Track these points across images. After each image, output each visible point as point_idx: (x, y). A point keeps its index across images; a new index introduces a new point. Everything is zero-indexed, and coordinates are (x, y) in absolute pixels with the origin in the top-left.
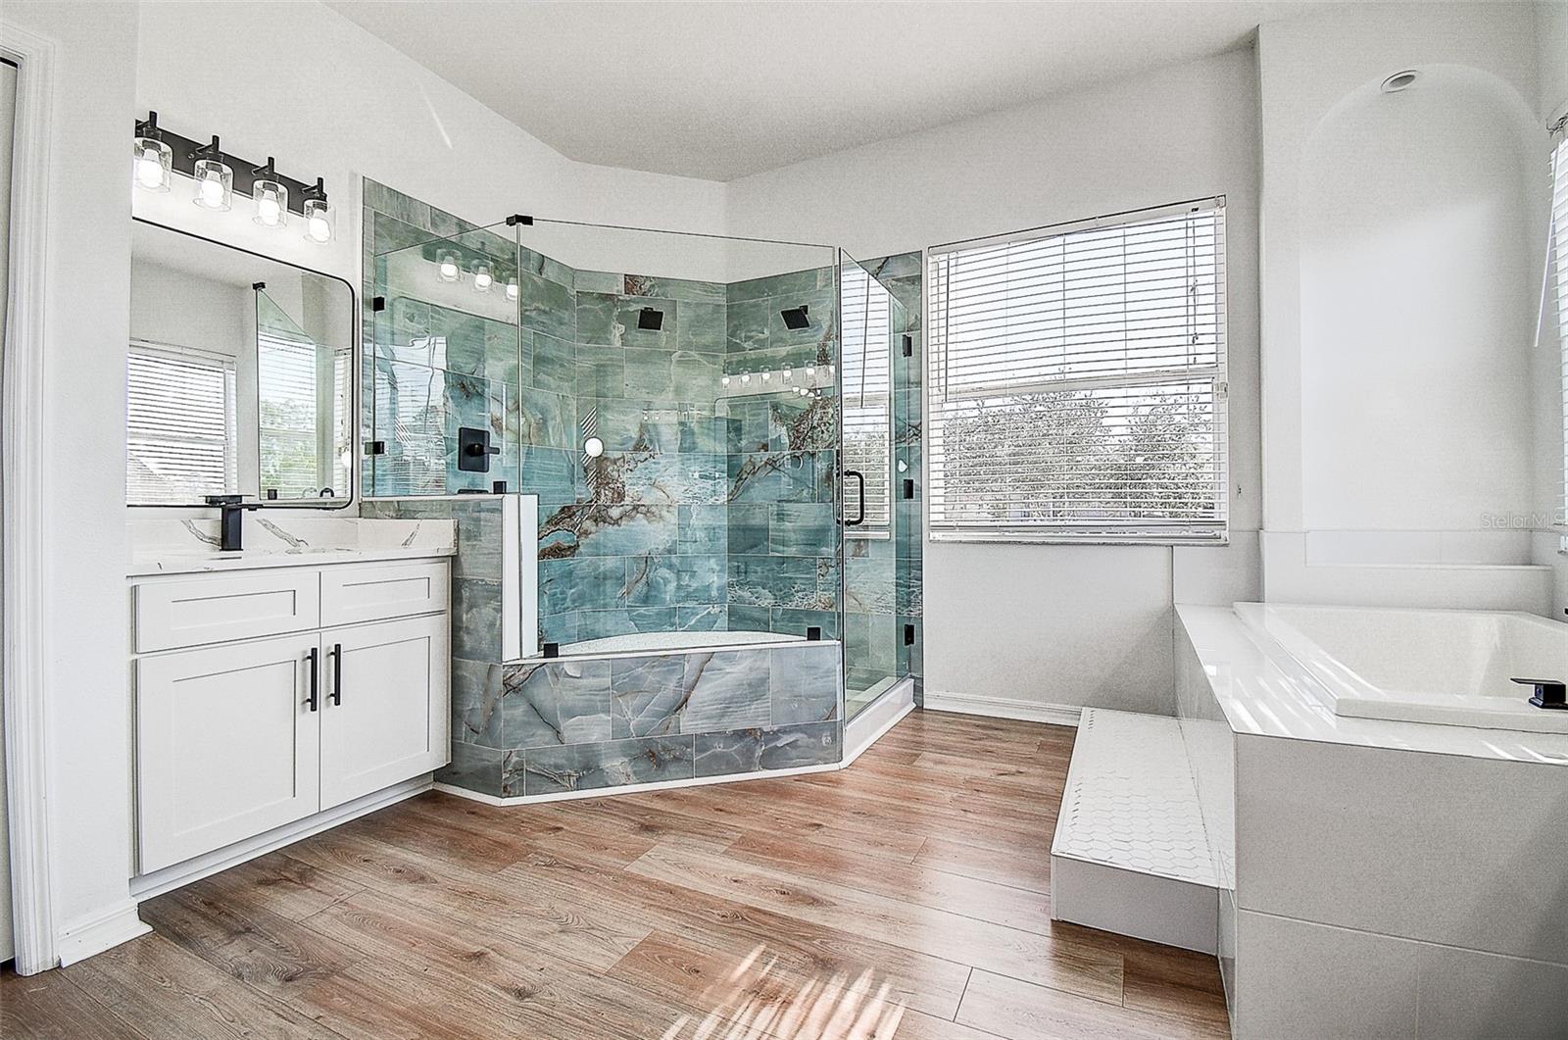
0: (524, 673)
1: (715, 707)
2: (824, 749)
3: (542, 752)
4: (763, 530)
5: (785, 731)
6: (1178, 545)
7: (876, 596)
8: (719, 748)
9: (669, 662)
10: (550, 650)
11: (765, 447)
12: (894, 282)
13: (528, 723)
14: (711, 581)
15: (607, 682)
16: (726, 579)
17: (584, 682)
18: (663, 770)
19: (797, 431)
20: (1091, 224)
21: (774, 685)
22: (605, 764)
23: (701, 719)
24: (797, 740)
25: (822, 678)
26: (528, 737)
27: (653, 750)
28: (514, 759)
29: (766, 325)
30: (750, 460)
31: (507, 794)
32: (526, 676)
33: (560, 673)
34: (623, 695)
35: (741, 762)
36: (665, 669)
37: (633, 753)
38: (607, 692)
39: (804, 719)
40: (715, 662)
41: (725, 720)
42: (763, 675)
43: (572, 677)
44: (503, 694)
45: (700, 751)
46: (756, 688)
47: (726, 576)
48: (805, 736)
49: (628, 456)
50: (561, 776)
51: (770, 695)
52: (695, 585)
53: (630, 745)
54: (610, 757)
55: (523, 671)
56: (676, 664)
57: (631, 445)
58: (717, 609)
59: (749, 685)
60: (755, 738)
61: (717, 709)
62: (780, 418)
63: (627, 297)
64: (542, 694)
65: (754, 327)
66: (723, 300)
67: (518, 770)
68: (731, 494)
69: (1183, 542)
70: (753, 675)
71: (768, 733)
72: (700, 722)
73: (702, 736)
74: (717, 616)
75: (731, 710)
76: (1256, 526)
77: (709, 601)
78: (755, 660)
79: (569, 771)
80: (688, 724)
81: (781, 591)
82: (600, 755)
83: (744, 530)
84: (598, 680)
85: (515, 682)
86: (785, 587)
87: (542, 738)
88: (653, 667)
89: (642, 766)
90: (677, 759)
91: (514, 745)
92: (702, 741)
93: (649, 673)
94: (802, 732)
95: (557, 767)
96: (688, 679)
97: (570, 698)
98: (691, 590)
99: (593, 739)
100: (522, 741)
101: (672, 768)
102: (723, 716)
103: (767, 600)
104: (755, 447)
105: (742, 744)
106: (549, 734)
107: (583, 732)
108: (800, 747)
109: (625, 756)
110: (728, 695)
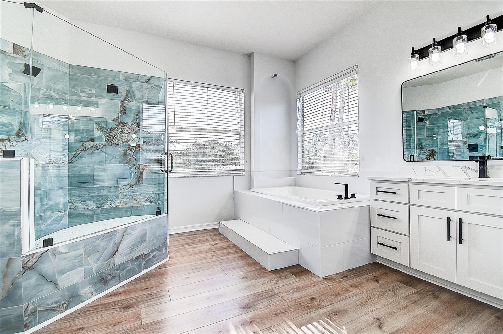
0: (35, 258)
1: (128, 249)
2: (163, 254)
3: (47, 298)
4: (90, 176)
5: (152, 252)
6: (235, 175)
7: (145, 198)
8: (130, 266)
9: (110, 235)
10: (48, 243)
11: (92, 140)
12: (154, 86)
13: (39, 285)
14: (59, 201)
15: (82, 251)
16: (67, 199)
17: (70, 254)
18: (108, 285)
19: (109, 135)
20: (214, 87)
21: (149, 235)
22: (81, 292)
23: (123, 257)
24: (156, 254)
25: (163, 228)
26: (39, 292)
27: (104, 277)
28: (31, 307)
29: (93, 88)
30: (83, 145)
31: (27, 328)
32: (36, 259)
33: (57, 253)
34: (88, 256)
35: (137, 269)
36: (109, 238)
37: (94, 282)
38: (82, 256)
39: (158, 245)
40: (129, 231)
41: (132, 254)
42: (144, 232)
43: (64, 253)
44: (22, 273)
45: (123, 270)
46: (143, 239)
47: (67, 197)
48: (158, 251)
49: (12, 139)
50: (59, 306)
51: (147, 239)
52: (51, 203)
53: (94, 278)
54: (83, 287)
55: (35, 256)
56: (113, 235)
57: (14, 133)
58: (62, 214)
59: (140, 237)
60: (143, 258)
61: (129, 250)
62: (101, 129)
63: (14, 55)
64: (47, 267)
65: (86, 87)
66: (67, 71)
67: (34, 312)
68: (71, 160)
69: (236, 175)
70: (142, 233)
71: (147, 254)
72: (122, 258)
73: (123, 264)
74: (62, 217)
75: (134, 249)
76: (249, 171)
77: (59, 210)
78: (142, 227)
79: (63, 302)
80: (118, 260)
81: (100, 201)
82: (79, 288)
83: (78, 176)
84: (78, 251)
85: (29, 264)
86: (102, 199)
87: (48, 289)
88: (103, 239)
89: (99, 286)
90: (113, 277)
91: (30, 299)
92: (123, 266)
93: (101, 242)
94: (157, 250)
95: (55, 302)
96: (118, 241)
97: (63, 264)
98: (49, 206)
99: (75, 282)
100: (35, 296)
101: (111, 282)
102: (131, 253)
103: (92, 205)
104: (86, 140)
105: (138, 261)
106: (51, 287)
107: (70, 279)
108: (157, 256)
109: (90, 284)
110: (133, 244)
